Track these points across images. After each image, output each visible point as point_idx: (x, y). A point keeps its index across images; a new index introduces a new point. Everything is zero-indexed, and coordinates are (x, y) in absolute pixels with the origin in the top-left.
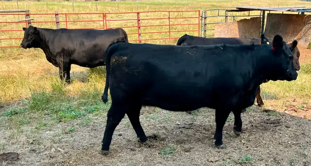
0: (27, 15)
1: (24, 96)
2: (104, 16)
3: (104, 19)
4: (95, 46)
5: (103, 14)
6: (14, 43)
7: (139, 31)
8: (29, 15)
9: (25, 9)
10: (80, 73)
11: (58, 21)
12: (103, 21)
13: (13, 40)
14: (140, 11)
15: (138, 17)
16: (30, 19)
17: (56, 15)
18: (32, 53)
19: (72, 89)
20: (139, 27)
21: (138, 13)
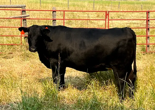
0: (23, 11)
1: (13, 100)
2: (107, 14)
3: (106, 17)
4: (97, 47)
5: (106, 12)
6: (5, 40)
7: (147, 34)
8: (25, 11)
9: (22, 5)
10: (76, 78)
11: (55, 19)
12: (105, 20)
13: (4, 38)
14: (150, 11)
15: (148, 17)
16: (25, 15)
17: (53, 12)
18: (23, 52)
19: (66, 96)
20: (148, 29)
21: (148, 12)
